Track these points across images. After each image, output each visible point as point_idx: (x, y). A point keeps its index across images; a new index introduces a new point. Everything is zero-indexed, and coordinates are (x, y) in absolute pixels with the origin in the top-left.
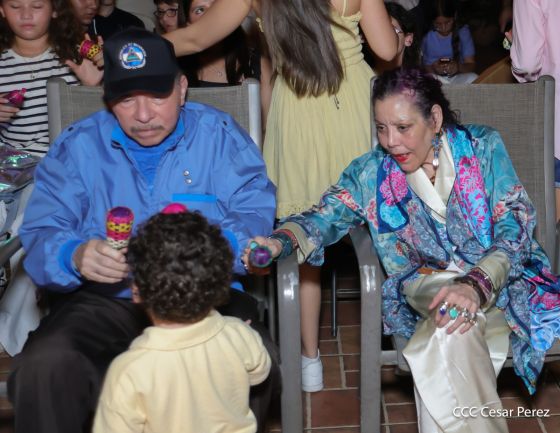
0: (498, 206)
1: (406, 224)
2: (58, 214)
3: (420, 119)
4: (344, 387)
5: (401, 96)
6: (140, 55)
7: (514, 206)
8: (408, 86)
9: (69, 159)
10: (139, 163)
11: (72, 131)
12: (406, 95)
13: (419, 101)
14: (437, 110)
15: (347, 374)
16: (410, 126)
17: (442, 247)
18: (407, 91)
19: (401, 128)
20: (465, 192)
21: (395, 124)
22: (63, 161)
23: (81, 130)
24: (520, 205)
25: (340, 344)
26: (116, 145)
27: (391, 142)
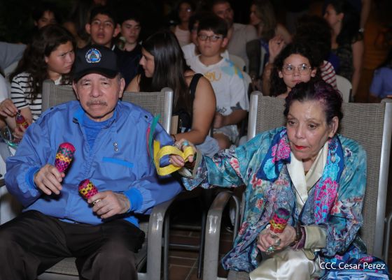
2: (31, 156)
5: (318, 102)
6: (98, 56)
8: (323, 96)
9: (46, 126)
10: (87, 135)
11: (53, 110)
12: (321, 102)
14: (336, 120)
18: (321, 100)
22: (42, 127)
23: (57, 110)
26: (75, 121)
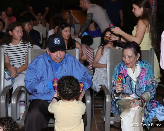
0: (149, 81)
1: (125, 83)
3: (134, 56)
4: (97, 130)
5: (131, 49)
7: (152, 82)
8: (133, 47)
12: (132, 49)
13: (135, 51)
14: (139, 54)
15: (98, 127)
16: (131, 57)
17: (132, 91)
18: (132, 48)
19: (129, 57)
20: (142, 76)
21: (128, 56)
24: (154, 82)
25: (95, 119)
27: (126, 60)
